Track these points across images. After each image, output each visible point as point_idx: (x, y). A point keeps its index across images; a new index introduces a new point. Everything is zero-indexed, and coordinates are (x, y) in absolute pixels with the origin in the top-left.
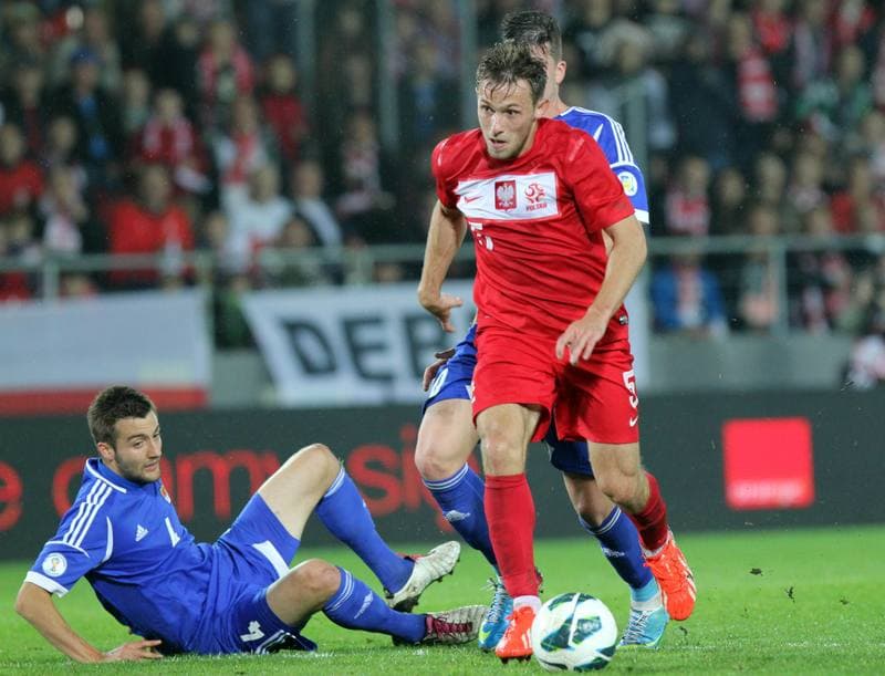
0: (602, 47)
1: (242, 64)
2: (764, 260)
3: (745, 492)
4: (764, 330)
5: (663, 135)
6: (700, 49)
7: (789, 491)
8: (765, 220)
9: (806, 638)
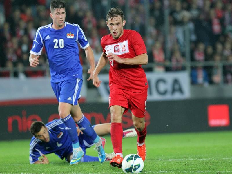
0: (179, 17)
1: (94, 21)
2: (217, 67)
3: (213, 122)
4: (217, 84)
5: (194, 38)
6: (202, 17)
7: (224, 122)
8: (218, 58)
9: (227, 157)
